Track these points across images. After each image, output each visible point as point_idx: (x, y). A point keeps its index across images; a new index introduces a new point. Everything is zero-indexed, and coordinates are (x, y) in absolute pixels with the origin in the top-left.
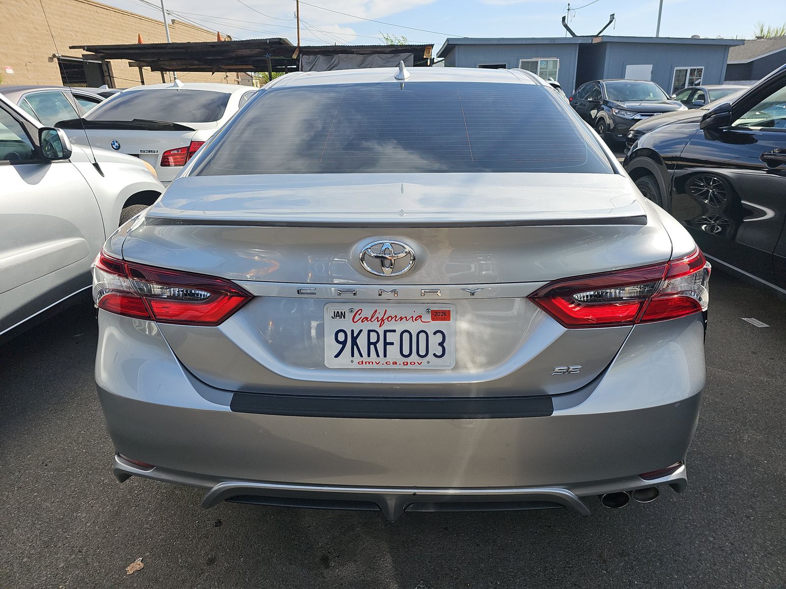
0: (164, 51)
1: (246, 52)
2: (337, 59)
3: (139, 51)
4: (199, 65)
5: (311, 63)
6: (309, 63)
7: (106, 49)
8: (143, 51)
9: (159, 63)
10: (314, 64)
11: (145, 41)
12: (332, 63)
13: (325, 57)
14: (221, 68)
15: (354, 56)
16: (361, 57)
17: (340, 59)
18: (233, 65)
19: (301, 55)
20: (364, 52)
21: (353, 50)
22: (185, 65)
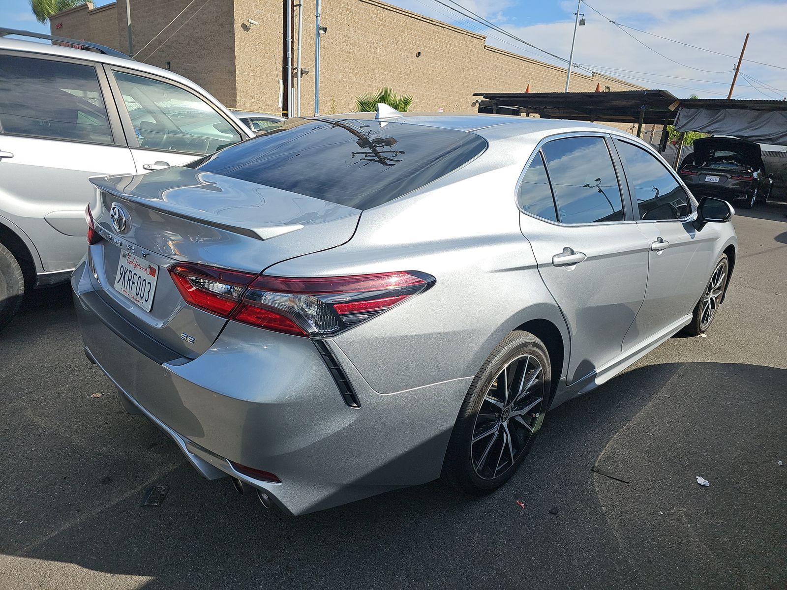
0: (545, 99)
1: (622, 103)
2: (724, 114)
3: (527, 99)
4: (578, 114)
5: (689, 117)
6: (687, 116)
7: (504, 97)
8: (530, 99)
9: (545, 110)
10: (694, 118)
11: (530, 91)
12: (715, 117)
13: (709, 112)
14: (601, 118)
15: (746, 112)
16: (756, 113)
17: (727, 113)
18: (611, 115)
19: (681, 108)
20: (761, 108)
21: (747, 105)
22: (567, 113)
